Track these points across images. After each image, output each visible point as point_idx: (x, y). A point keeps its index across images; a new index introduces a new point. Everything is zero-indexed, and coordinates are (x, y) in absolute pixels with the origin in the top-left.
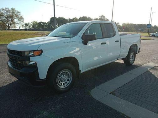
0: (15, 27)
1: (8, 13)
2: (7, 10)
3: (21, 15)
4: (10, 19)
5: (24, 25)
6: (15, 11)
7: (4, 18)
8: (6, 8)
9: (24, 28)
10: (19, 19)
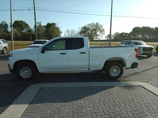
0: (97, 38)
1: (93, 27)
2: (93, 24)
3: (103, 28)
4: (94, 32)
5: (106, 36)
6: (99, 25)
7: (89, 32)
8: (92, 23)
9: (107, 39)
10: (101, 32)
